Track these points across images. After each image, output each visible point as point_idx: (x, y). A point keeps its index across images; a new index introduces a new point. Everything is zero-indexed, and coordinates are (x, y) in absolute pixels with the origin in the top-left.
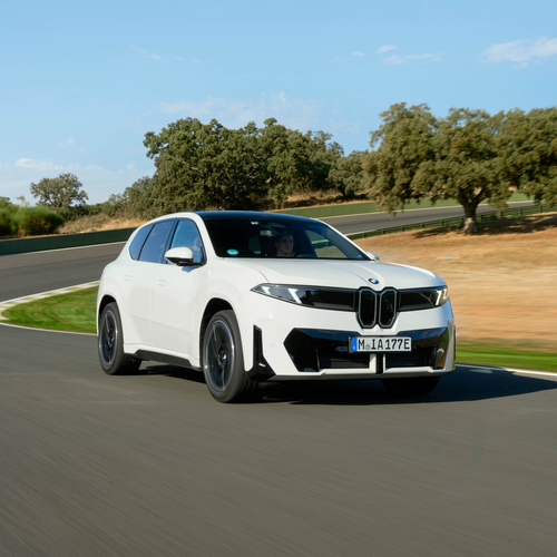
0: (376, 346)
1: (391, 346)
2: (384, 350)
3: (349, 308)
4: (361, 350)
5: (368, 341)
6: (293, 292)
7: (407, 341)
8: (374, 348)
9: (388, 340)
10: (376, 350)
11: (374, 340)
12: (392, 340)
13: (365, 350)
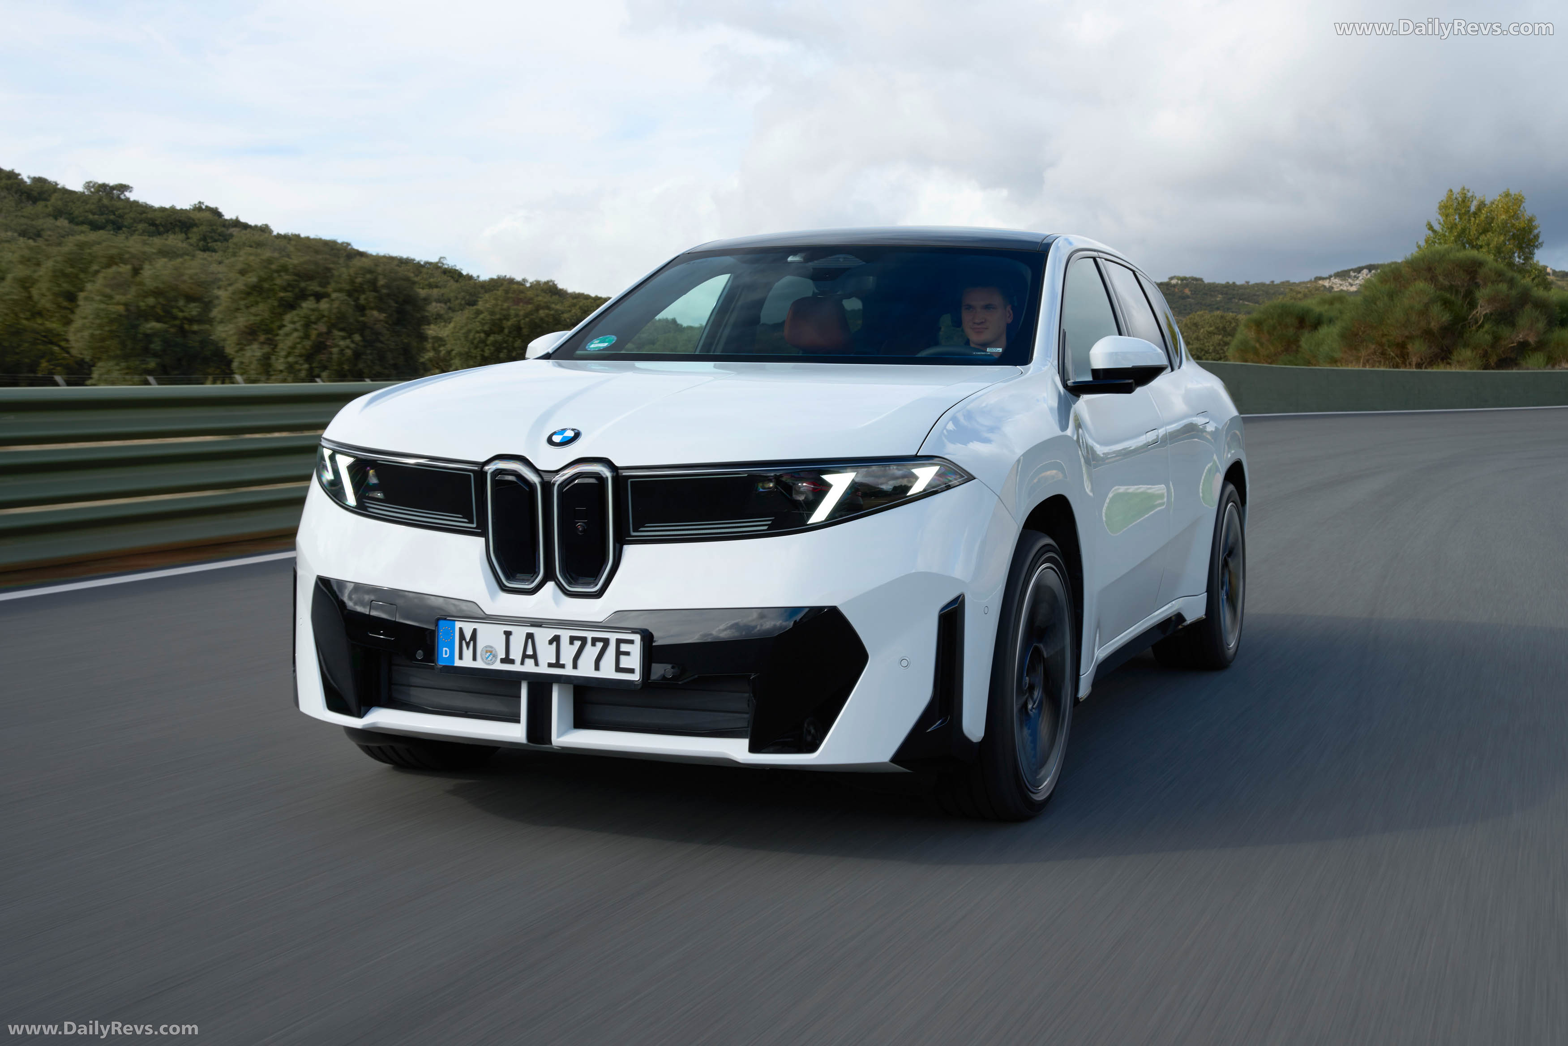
0: (516, 653)
1: (567, 655)
2: (543, 669)
3: (463, 522)
4: (467, 662)
5: (491, 637)
6: (344, 465)
7: (624, 647)
8: (507, 660)
9: (556, 639)
10: (516, 667)
11: (508, 634)
12: (572, 639)
13: (479, 664)
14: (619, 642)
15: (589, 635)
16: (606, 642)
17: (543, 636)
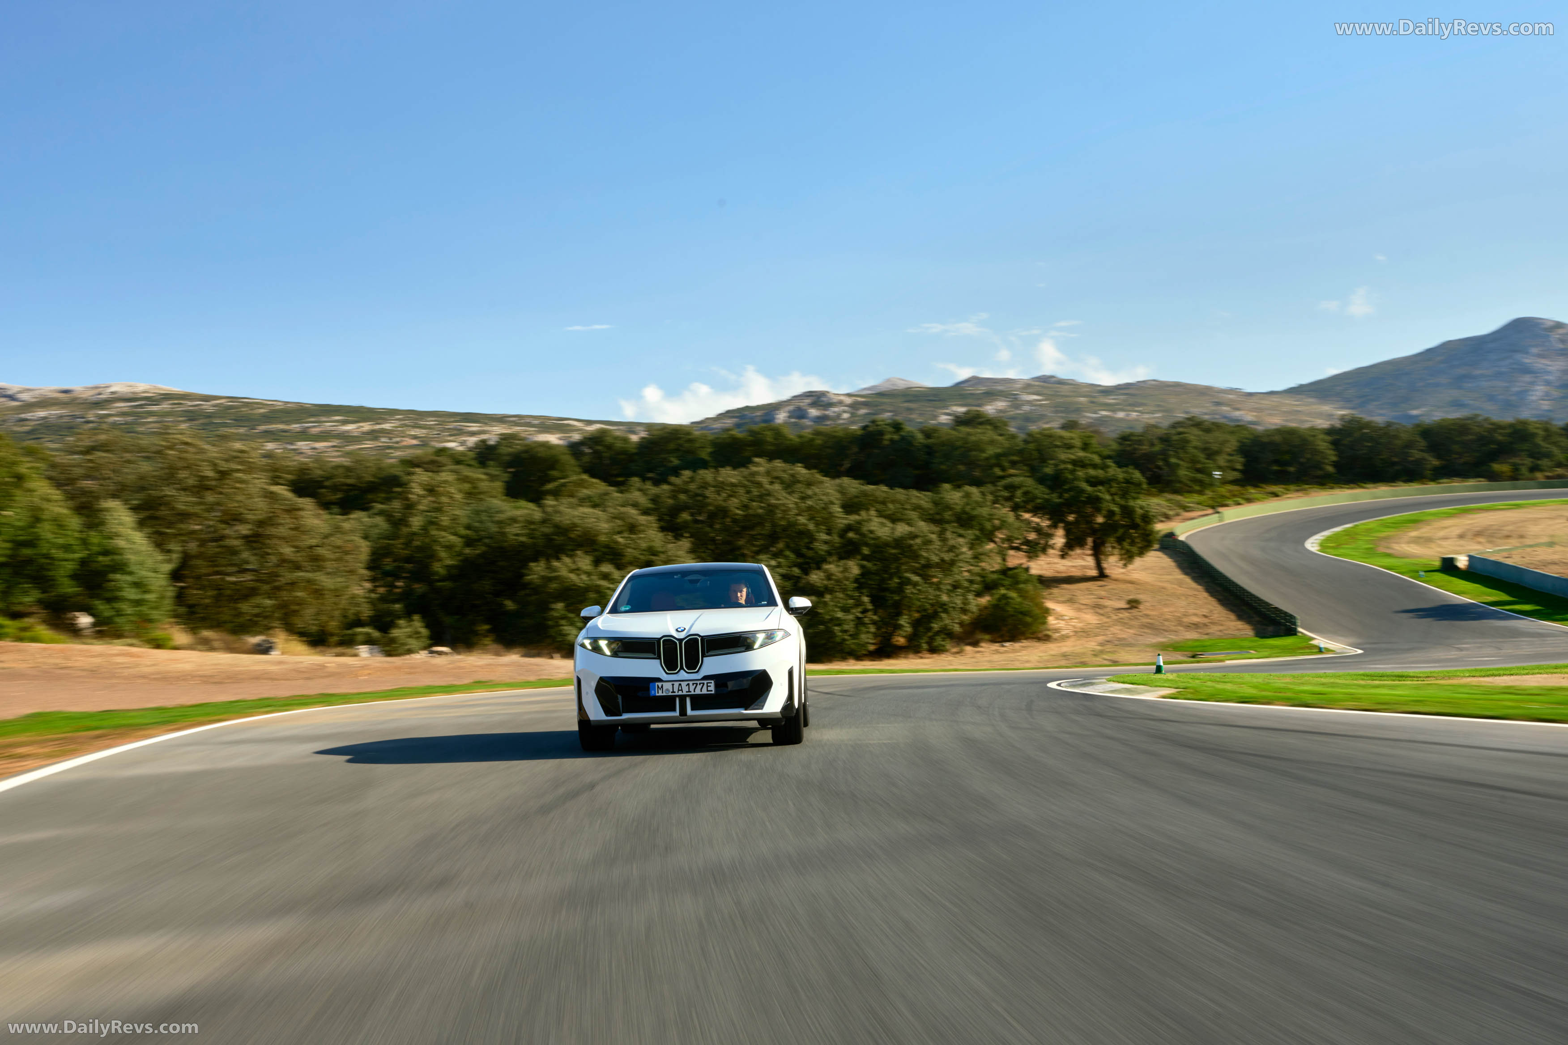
0: (676, 690)
1: (692, 689)
2: (685, 693)
3: (653, 656)
4: (660, 694)
5: (667, 686)
6: (603, 644)
7: (709, 685)
8: (673, 692)
9: (688, 684)
10: (676, 694)
11: (673, 685)
12: (693, 684)
13: (664, 694)
14: (707, 683)
15: (698, 682)
16: (704, 684)
17: (684, 684)
